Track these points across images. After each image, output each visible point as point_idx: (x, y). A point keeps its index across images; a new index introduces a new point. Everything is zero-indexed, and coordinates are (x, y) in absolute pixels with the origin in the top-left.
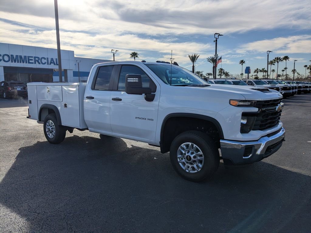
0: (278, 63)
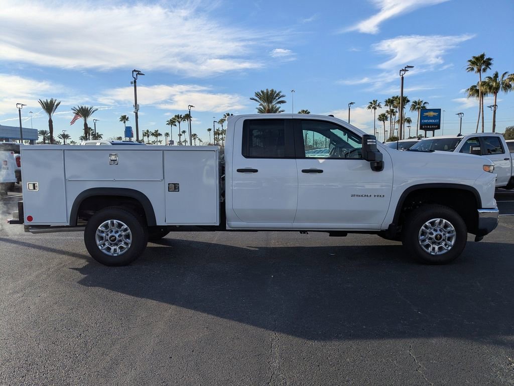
0: (179, 123)
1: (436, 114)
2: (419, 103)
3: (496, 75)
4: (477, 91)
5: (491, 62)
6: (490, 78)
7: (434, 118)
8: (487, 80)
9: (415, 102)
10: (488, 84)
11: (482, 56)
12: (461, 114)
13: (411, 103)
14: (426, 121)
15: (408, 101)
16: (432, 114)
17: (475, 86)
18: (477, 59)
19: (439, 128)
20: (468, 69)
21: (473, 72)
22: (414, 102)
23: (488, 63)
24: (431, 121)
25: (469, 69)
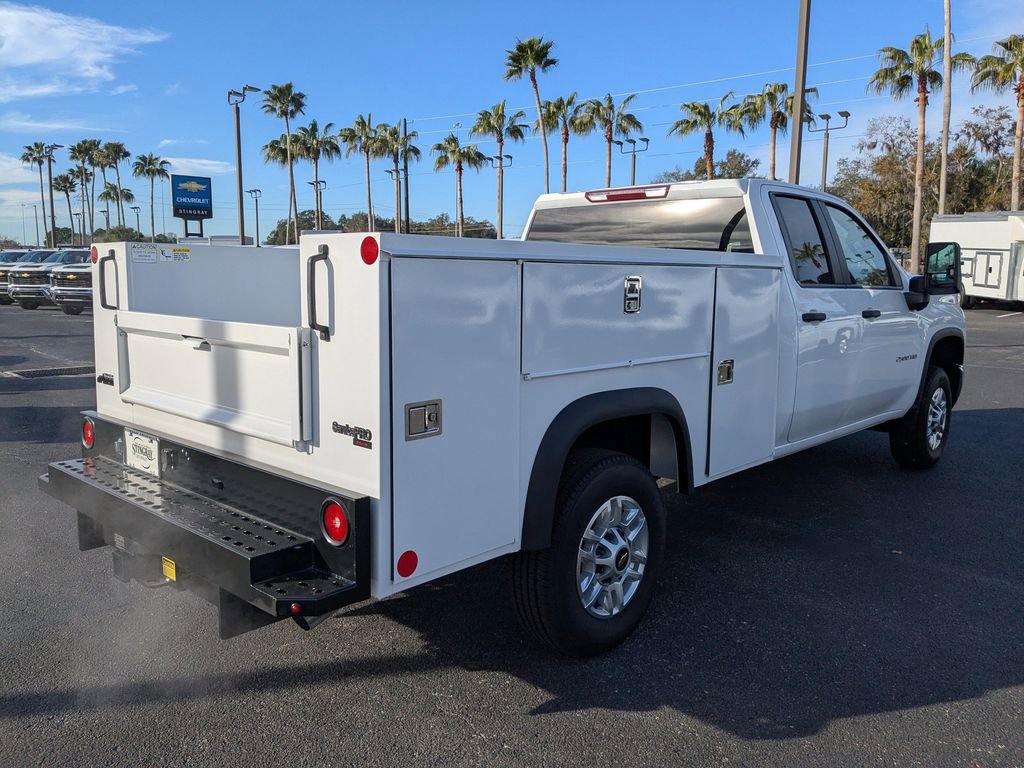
1: (202, 187)
2: (151, 159)
3: (314, 127)
4: (284, 152)
5: (303, 100)
6: (304, 130)
7: (198, 194)
8: (299, 133)
9: (143, 158)
10: (305, 143)
11: (289, 87)
12: (254, 191)
13: (133, 159)
14: (184, 200)
15: (127, 154)
16: (194, 186)
17: (277, 142)
18: (281, 91)
19: (209, 215)
20: (265, 106)
21: (275, 115)
22: (141, 158)
23: (298, 102)
24: (193, 200)
25: (267, 108)
